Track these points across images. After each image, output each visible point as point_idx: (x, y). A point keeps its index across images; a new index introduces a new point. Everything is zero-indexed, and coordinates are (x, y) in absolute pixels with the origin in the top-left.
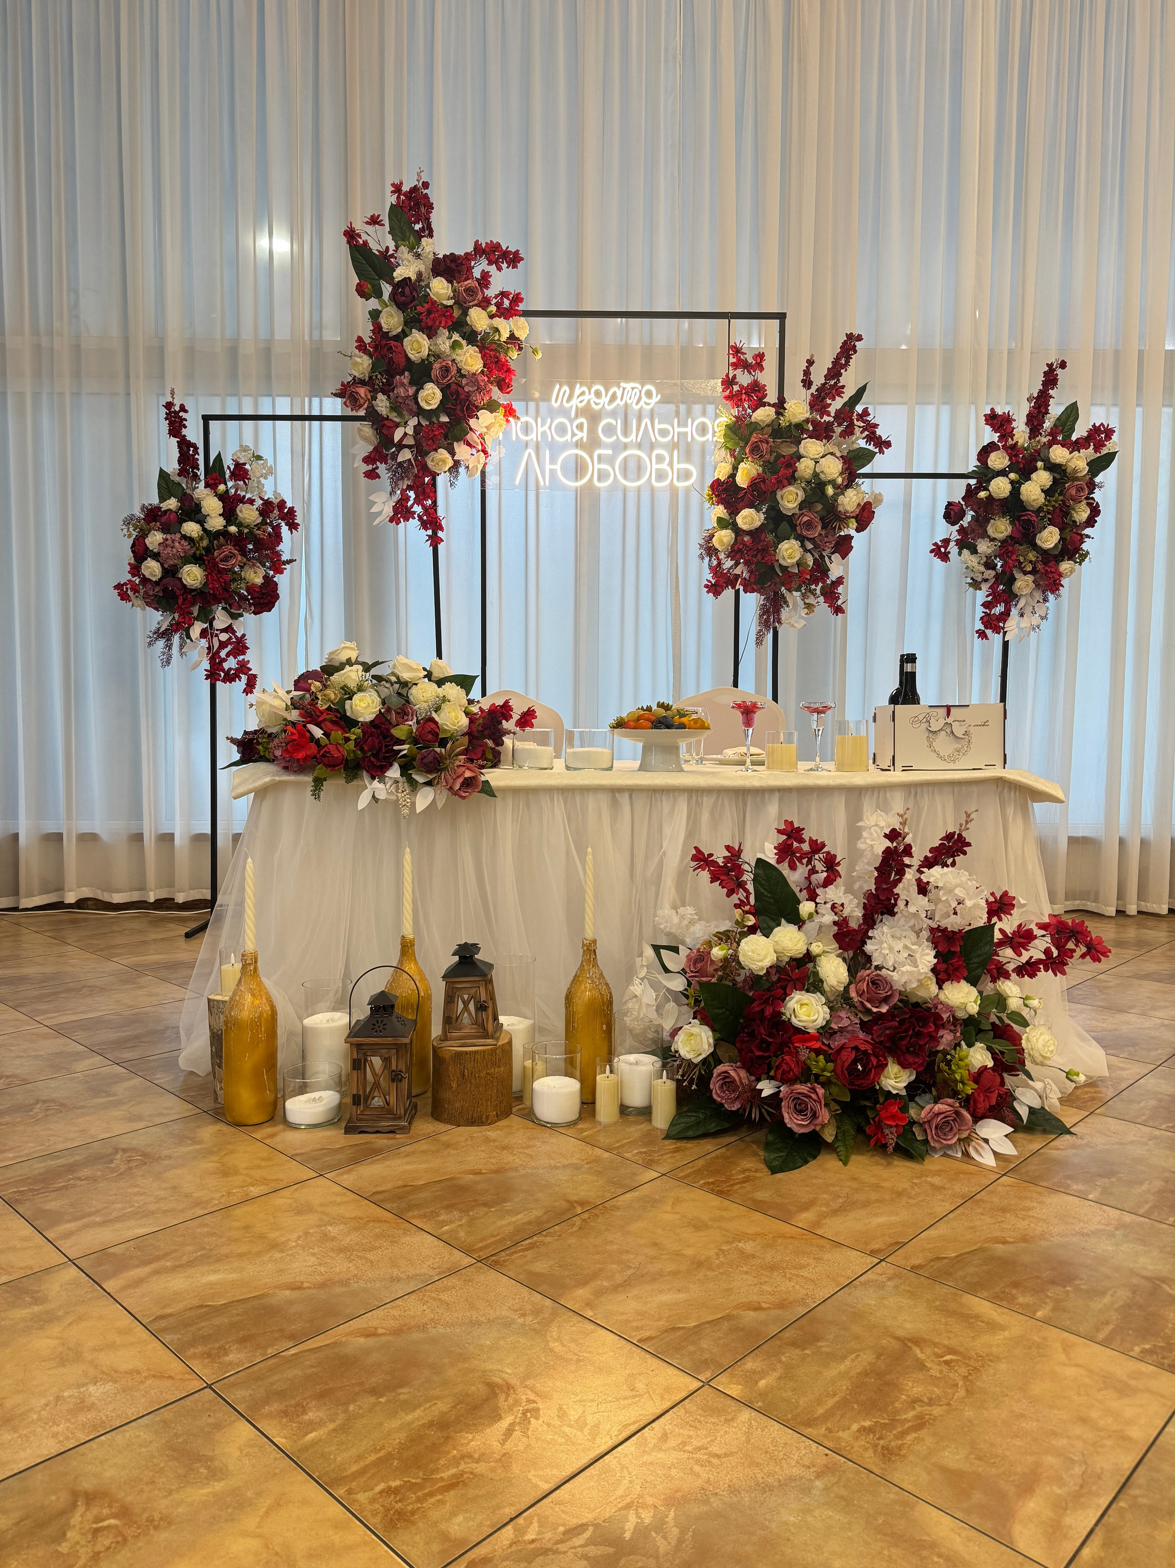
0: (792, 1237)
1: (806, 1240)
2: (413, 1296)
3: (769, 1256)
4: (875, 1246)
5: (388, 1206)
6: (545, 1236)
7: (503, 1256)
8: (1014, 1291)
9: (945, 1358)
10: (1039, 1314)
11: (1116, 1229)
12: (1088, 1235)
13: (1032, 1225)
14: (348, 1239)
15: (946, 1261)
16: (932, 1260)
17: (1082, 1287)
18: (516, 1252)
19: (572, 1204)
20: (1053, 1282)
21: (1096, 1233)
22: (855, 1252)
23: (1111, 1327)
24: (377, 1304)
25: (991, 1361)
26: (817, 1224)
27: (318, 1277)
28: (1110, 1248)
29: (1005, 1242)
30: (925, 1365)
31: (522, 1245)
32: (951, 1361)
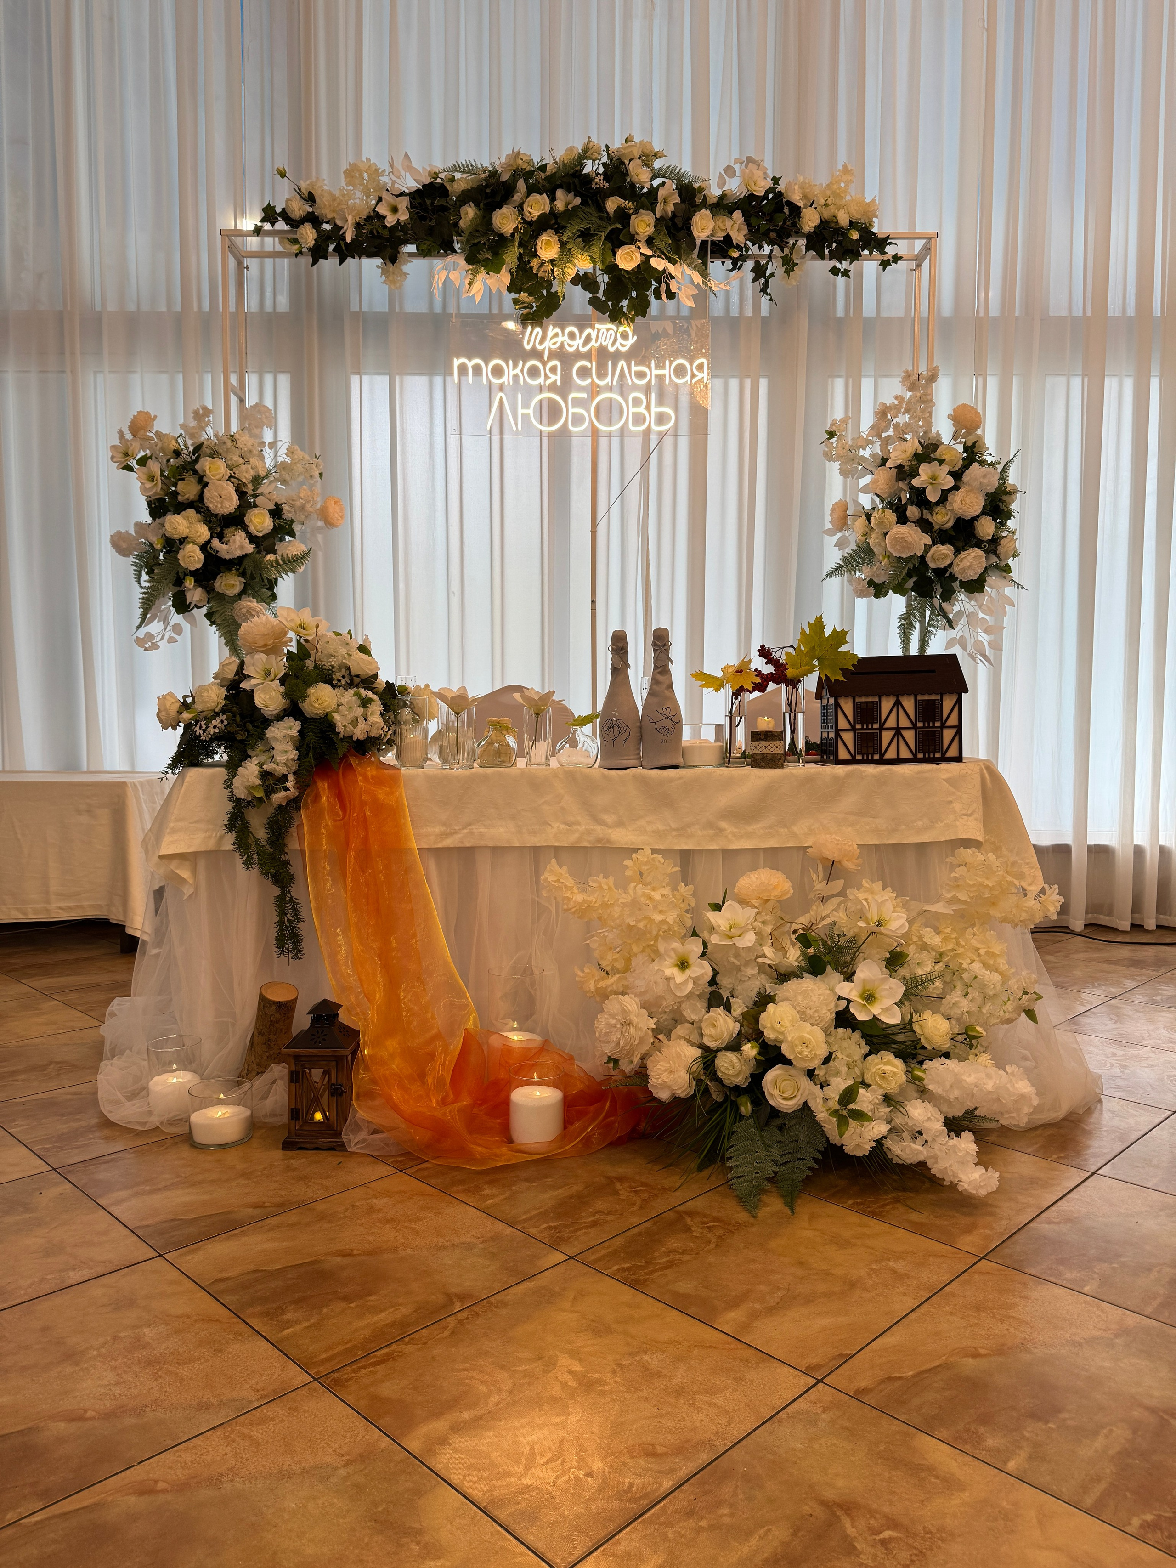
0: (711, 1347)
1: (730, 1350)
2: (219, 1432)
3: (680, 1376)
4: (813, 1360)
5: (226, 1299)
6: (407, 1344)
7: (348, 1372)
8: (982, 1430)
9: (881, 1536)
10: (1011, 1466)
11: (1117, 1336)
12: (1080, 1345)
13: (1012, 1329)
14: (164, 1346)
15: (899, 1383)
16: (883, 1382)
17: (1069, 1422)
18: (365, 1367)
19: (450, 1298)
20: (1033, 1415)
21: (1091, 1341)
22: (787, 1369)
23: (1103, 1486)
24: (170, 1443)
25: (942, 1540)
26: (746, 1327)
27: (107, 1403)
28: (1107, 1364)
29: (976, 1355)
30: (855, 1548)
31: (375, 1356)
32: (891, 1539)
